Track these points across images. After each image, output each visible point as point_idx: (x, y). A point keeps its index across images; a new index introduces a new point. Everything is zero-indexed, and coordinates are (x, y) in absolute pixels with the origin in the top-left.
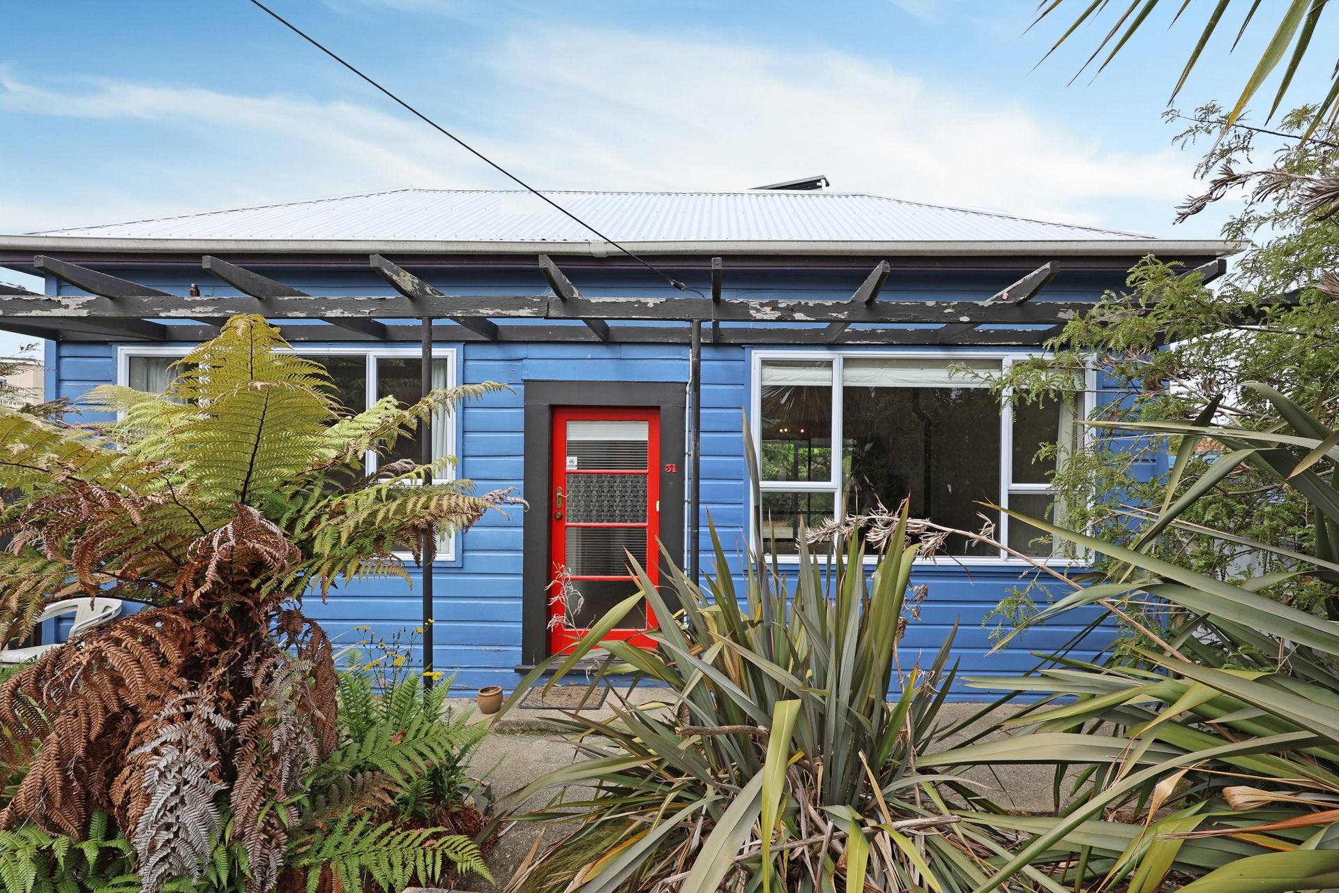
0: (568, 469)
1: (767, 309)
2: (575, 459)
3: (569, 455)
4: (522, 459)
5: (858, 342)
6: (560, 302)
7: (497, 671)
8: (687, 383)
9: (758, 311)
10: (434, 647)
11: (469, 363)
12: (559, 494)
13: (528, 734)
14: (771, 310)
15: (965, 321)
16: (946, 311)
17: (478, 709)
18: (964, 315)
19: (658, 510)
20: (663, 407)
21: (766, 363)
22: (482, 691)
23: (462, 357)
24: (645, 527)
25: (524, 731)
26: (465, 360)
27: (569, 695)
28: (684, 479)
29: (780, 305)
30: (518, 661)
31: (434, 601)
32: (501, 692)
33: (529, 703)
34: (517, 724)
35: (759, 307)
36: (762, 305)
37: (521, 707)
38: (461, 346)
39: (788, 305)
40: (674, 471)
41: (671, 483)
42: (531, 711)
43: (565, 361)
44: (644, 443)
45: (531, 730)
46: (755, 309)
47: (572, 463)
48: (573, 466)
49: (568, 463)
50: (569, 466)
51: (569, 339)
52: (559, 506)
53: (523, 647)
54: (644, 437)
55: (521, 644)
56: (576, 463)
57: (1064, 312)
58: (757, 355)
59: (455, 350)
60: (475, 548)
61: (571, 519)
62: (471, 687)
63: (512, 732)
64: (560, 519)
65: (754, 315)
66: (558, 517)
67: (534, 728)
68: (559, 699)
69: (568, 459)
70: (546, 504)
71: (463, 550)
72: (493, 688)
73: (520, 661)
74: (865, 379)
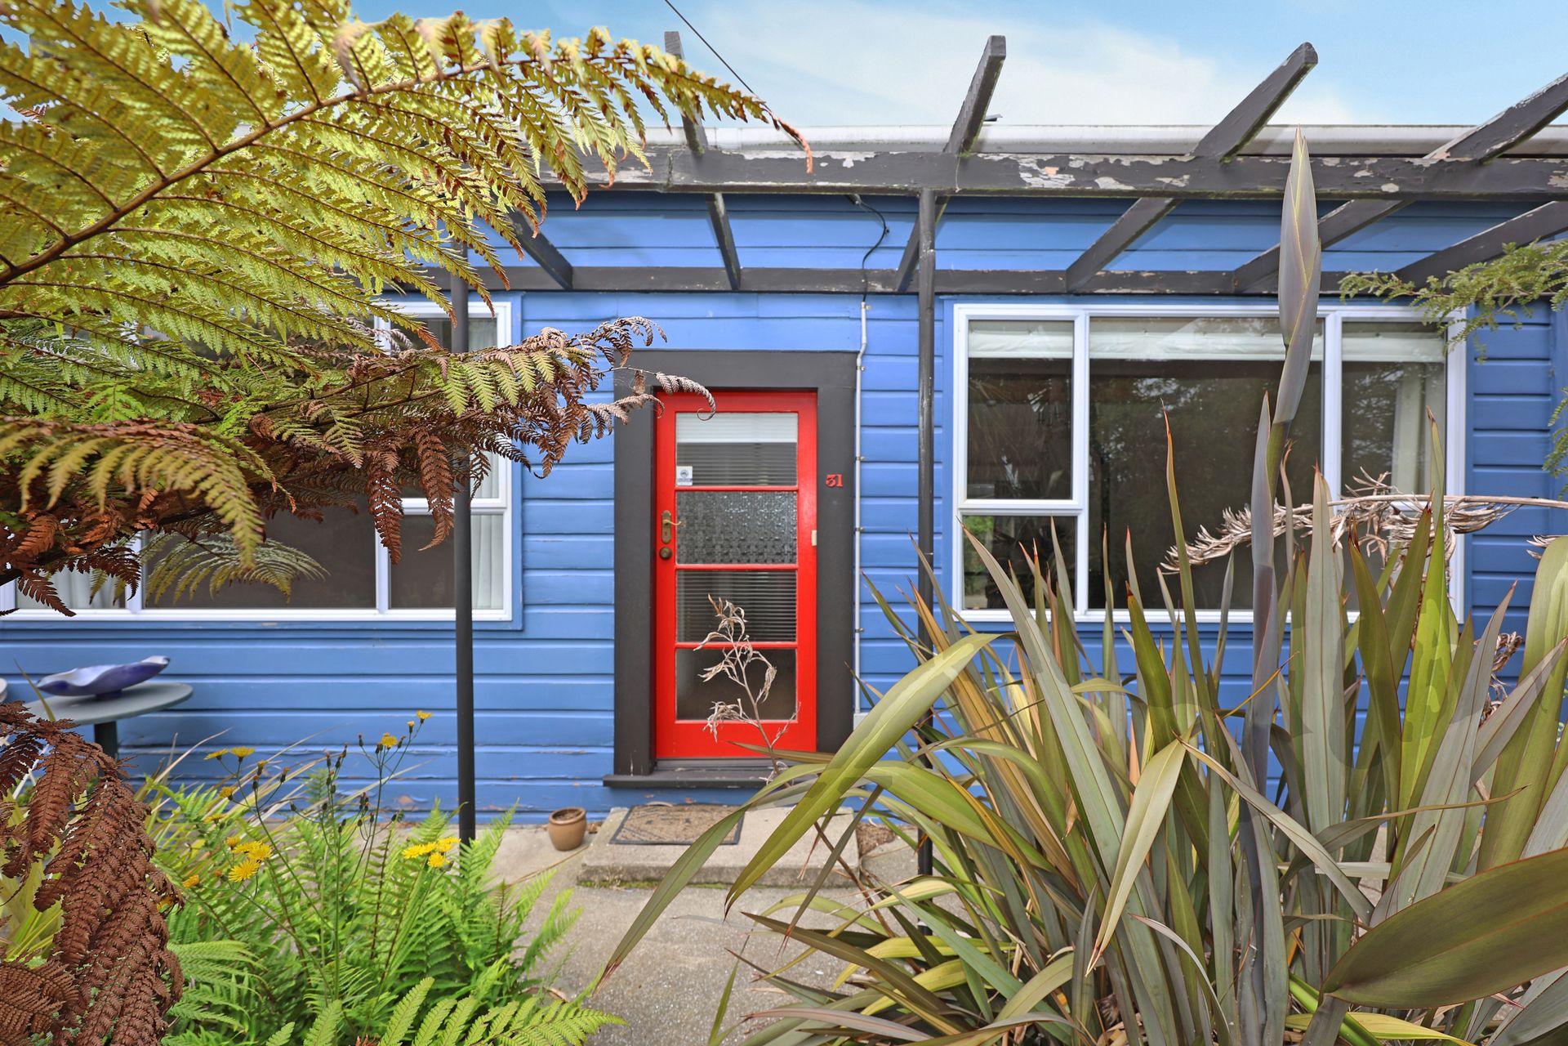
0: (679, 484)
1: (1051, 171)
2: (689, 469)
3: (681, 464)
4: (611, 468)
5: (1114, 291)
6: (691, 160)
7: (577, 784)
8: (857, 353)
9: (1035, 173)
10: (477, 750)
11: (530, 325)
12: (666, 521)
13: (630, 888)
14: (1058, 172)
15: (1392, 191)
16: (1359, 174)
17: (549, 842)
18: (1388, 181)
19: (814, 543)
20: (820, 391)
21: (974, 324)
22: (556, 816)
23: (519, 315)
24: (793, 570)
25: (623, 882)
26: (523, 321)
27: (688, 821)
28: (854, 497)
29: (1073, 165)
30: (608, 768)
31: (476, 681)
32: (584, 818)
33: (628, 835)
34: (613, 871)
35: (1035, 167)
36: (1041, 164)
37: (614, 840)
38: (518, 299)
39: (1087, 164)
40: (840, 484)
41: (835, 502)
42: (633, 848)
43: (674, 322)
44: (792, 445)
45: (634, 880)
46: (1030, 170)
47: (684, 476)
48: (686, 480)
49: (679, 476)
50: (681, 480)
51: (681, 287)
52: (666, 539)
53: (616, 747)
54: (792, 438)
55: (612, 743)
56: (690, 476)
57: (1559, 175)
58: (962, 312)
59: (508, 304)
60: (542, 601)
61: (683, 558)
62: (537, 808)
63: (604, 884)
64: (667, 559)
65: (1028, 180)
66: (665, 555)
67: (639, 877)
68: (673, 828)
69: (679, 469)
70: (648, 535)
71: (524, 603)
72: (572, 811)
73: (610, 769)
74: (1122, 347)
